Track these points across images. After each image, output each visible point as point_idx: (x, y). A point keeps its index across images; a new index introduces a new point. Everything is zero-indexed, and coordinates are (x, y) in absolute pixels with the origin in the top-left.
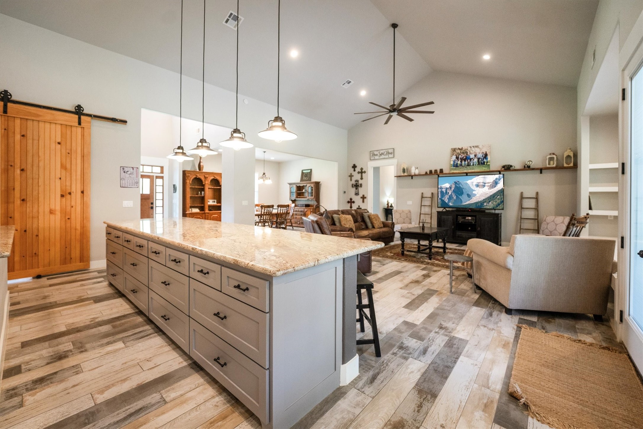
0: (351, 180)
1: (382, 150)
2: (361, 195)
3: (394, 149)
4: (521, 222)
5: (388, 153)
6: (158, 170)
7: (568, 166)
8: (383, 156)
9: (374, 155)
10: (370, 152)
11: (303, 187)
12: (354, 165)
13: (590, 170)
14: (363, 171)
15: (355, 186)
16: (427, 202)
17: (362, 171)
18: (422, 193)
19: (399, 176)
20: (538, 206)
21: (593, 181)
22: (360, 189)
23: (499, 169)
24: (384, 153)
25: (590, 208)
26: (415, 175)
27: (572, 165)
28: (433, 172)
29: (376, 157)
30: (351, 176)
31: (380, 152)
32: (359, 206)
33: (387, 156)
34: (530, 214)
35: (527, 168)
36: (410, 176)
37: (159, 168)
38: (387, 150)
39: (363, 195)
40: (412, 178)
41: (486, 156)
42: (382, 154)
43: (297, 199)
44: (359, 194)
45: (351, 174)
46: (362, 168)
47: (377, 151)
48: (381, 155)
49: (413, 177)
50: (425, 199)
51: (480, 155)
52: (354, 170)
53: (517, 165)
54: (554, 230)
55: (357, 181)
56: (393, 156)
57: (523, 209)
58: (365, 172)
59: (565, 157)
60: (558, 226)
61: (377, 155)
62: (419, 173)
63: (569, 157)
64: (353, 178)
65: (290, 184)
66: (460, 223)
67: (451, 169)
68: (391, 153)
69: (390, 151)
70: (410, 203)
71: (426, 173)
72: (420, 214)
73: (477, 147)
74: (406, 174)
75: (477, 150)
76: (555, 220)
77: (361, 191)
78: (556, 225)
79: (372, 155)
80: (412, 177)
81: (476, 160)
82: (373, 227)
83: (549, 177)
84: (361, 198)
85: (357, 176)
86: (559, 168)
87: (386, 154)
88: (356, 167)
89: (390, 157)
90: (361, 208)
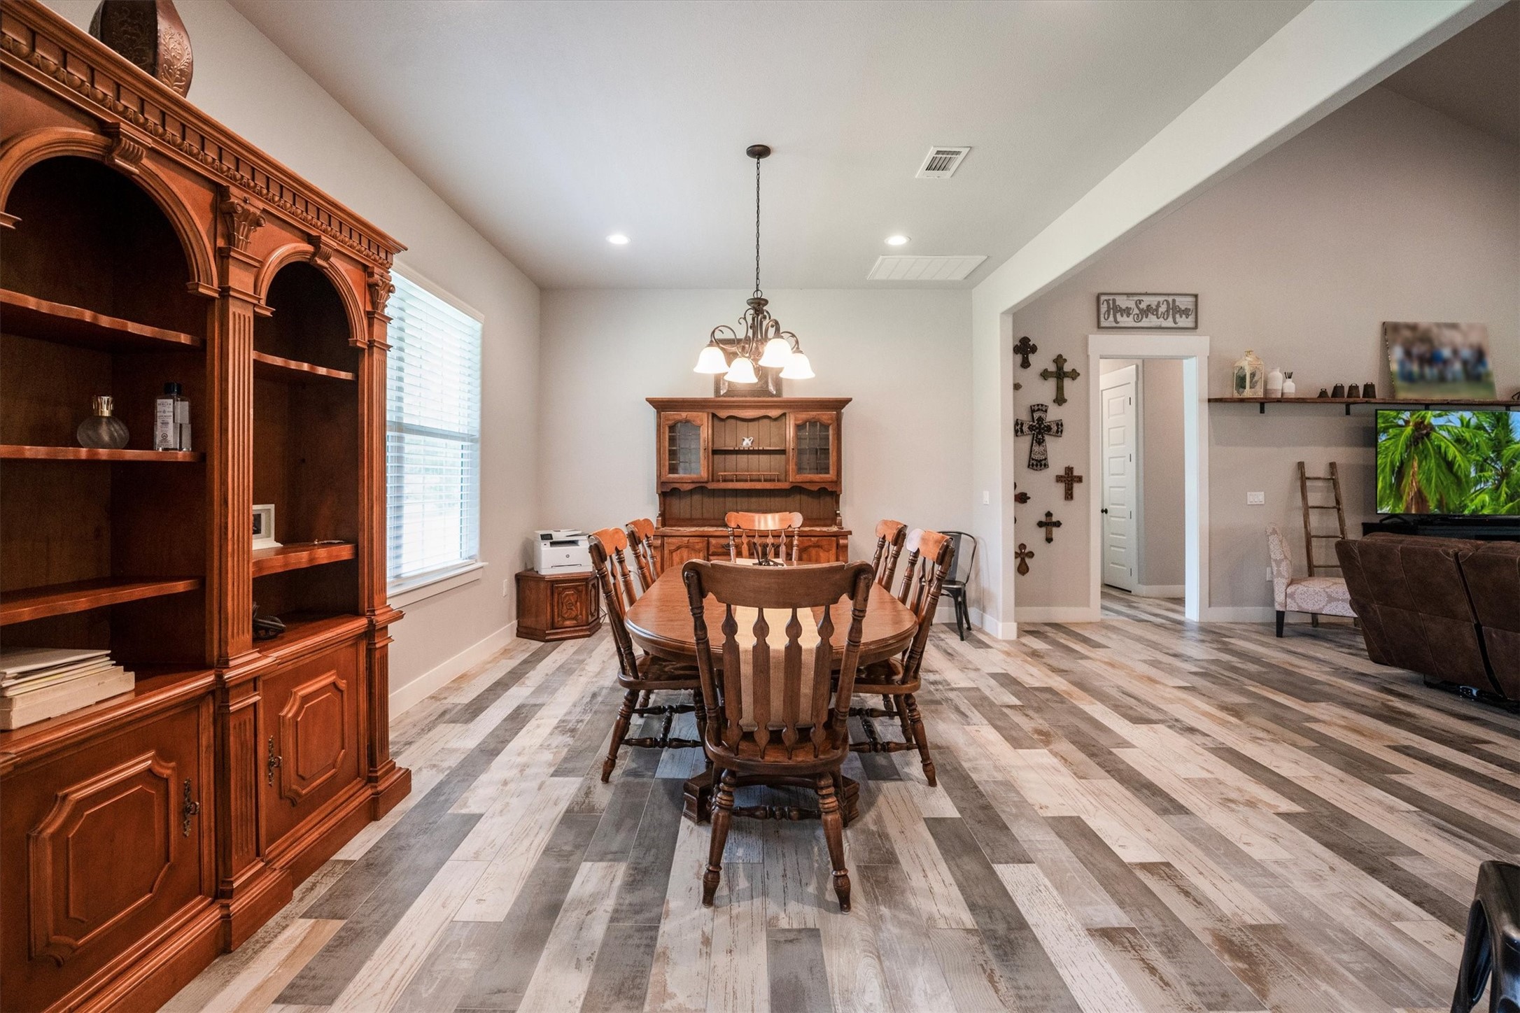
1: (1146, 294)
2: (1057, 466)
3: (1196, 296)
5: (1174, 310)
8: (1152, 320)
9: (1116, 310)
10: (1097, 294)
12: (1024, 341)
14: (1067, 369)
15: (1030, 428)
17: (1060, 369)
18: (1301, 464)
22: (1052, 441)
23: (1508, 398)
24: (1158, 305)
29: (1125, 321)
31: (1140, 301)
32: (1049, 514)
33: (1170, 319)
38: (1170, 299)
39: (1069, 470)
40: (1262, 411)
41: (1480, 355)
42: (1150, 310)
44: (1046, 466)
46: (1060, 356)
47: (1128, 295)
48: (1142, 313)
49: (1265, 407)
51: (1466, 353)
52: (1025, 365)
55: (1035, 410)
56: (1191, 325)
58: (1074, 375)
61: (1127, 312)
65: (659, 405)
67: (1395, 389)
68: (1186, 312)
69: (1184, 303)
70: (1257, 497)
72: (1309, 538)
73: (1454, 326)
75: (1457, 338)
77: (1058, 453)
79: (1108, 311)
80: (1262, 404)
81: (1457, 366)
84: (1059, 479)
85: (1044, 392)
87: (1167, 311)
88: (1034, 349)
89: (1180, 324)
90: (1058, 524)
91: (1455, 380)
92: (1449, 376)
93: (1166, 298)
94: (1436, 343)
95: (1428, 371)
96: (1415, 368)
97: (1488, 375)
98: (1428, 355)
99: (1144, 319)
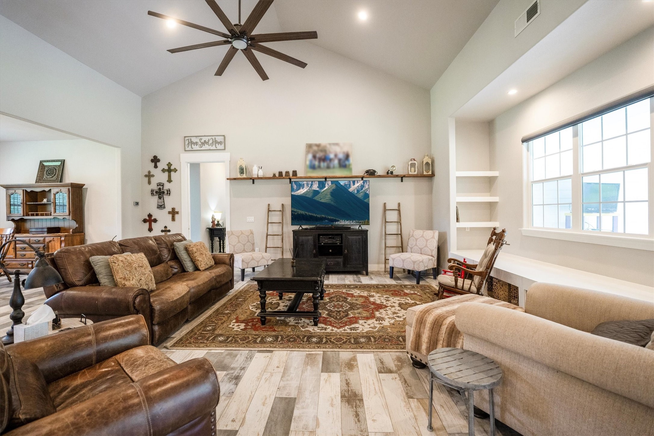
0: (149, 182)
1: (205, 136)
2: (169, 208)
3: (224, 136)
4: (385, 239)
5: (216, 142)
7: (426, 174)
8: (206, 147)
10: (185, 137)
12: (155, 157)
13: (457, 178)
14: (172, 168)
15: (156, 192)
16: (276, 218)
18: (269, 205)
19: (234, 179)
20: (400, 219)
22: (166, 198)
23: (362, 175)
24: (209, 141)
25: (458, 220)
26: (258, 178)
27: (430, 173)
28: (284, 174)
29: (195, 147)
30: (149, 176)
31: (201, 139)
32: (166, 227)
33: (214, 146)
34: (393, 229)
35: (390, 174)
36: (250, 179)
39: (173, 209)
40: (253, 183)
41: (347, 157)
42: (205, 142)
43: (25, 218)
44: (164, 207)
45: (149, 172)
46: (169, 163)
47: (196, 137)
48: (203, 144)
49: (255, 181)
50: (273, 213)
51: (341, 156)
52: (156, 167)
53: (380, 170)
54: (425, 246)
55: (161, 185)
56: (223, 148)
57: (386, 223)
58: (175, 170)
59: (424, 164)
61: (196, 143)
62: (263, 175)
63: (427, 164)
64: (152, 179)
65: (8, 187)
66: (323, 245)
67: (307, 172)
68: (220, 143)
69: (219, 139)
70: (251, 219)
71: (275, 175)
72: (267, 235)
73: (337, 144)
74: (244, 176)
75: (337, 149)
76: (424, 236)
77: (170, 202)
78: (427, 240)
79: (189, 144)
80: (253, 180)
81: (336, 162)
83: (409, 186)
84: (169, 213)
85: (160, 177)
86: (419, 176)
87: (212, 143)
88: (159, 161)
89: (218, 148)
90: (169, 231)
91: (334, 167)
92: (332, 165)
93: (212, 137)
94: (328, 152)
95: (323, 164)
96: (316, 163)
97: (349, 165)
98: (323, 157)
99: (203, 146)
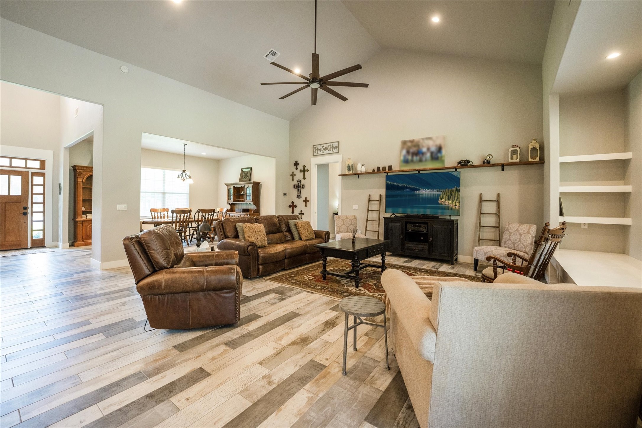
0: (293, 180)
1: (326, 143)
2: (303, 198)
3: (338, 142)
4: (480, 231)
5: (333, 147)
6: (37, 164)
7: (533, 160)
8: (327, 152)
9: (318, 150)
10: (313, 146)
11: (242, 188)
12: (296, 162)
13: (561, 164)
14: (306, 169)
15: (296, 186)
16: (375, 206)
17: (304, 169)
18: (370, 195)
19: (344, 175)
20: (499, 211)
21: (563, 179)
22: (302, 190)
23: (455, 165)
24: (328, 147)
25: (561, 214)
26: (362, 174)
27: (538, 159)
28: (381, 169)
29: (320, 153)
30: (293, 175)
31: (323, 146)
32: (301, 211)
33: (332, 150)
34: (490, 221)
35: (487, 164)
36: (355, 174)
37: (38, 162)
39: (306, 198)
40: (358, 178)
41: (440, 149)
42: (326, 148)
43: (234, 203)
44: (301, 197)
45: (293, 173)
46: (304, 165)
47: (320, 145)
48: (325, 150)
49: (360, 176)
50: (373, 202)
51: (433, 149)
52: (297, 169)
53: (475, 160)
54: (518, 242)
55: (299, 181)
56: (338, 151)
57: (482, 215)
58: (308, 170)
59: (529, 150)
60: (523, 236)
61: (320, 150)
62: (365, 171)
63: (534, 149)
64: (295, 177)
65: (228, 185)
66: (410, 232)
67: (401, 166)
68: (336, 148)
69: (335, 145)
70: (356, 207)
71: (374, 170)
72: (367, 221)
73: (430, 138)
74: (351, 172)
75: (430, 143)
76: (519, 230)
77: (304, 193)
78: (521, 235)
79: (316, 150)
80: (358, 175)
81: (428, 155)
82: (301, 239)
83: (512, 174)
84: (304, 201)
85: (299, 176)
86: (524, 163)
87: (331, 148)
88: (298, 164)
89: (334, 152)
90: (303, 214)
91: (426, 160)
92: (424, 159)
93: (330, 144)
94: (421, 146)
95: (415, 158)
96: (410, 157)
97: (442, 157)
98: (416, 152)
99: (325, 151)
